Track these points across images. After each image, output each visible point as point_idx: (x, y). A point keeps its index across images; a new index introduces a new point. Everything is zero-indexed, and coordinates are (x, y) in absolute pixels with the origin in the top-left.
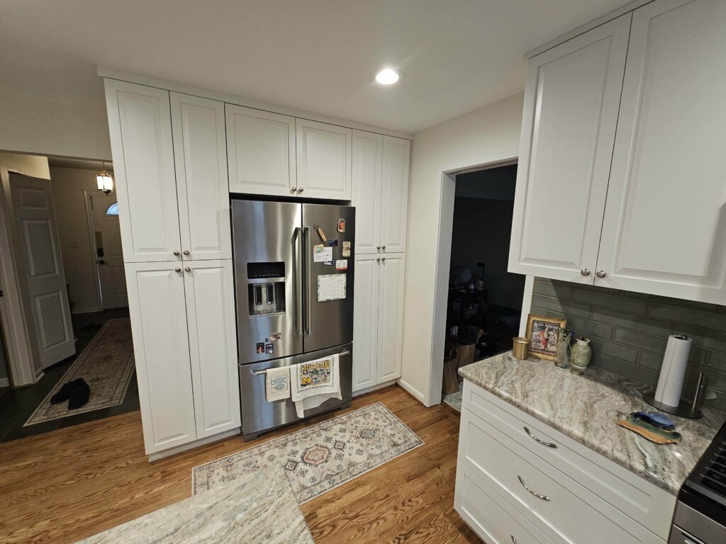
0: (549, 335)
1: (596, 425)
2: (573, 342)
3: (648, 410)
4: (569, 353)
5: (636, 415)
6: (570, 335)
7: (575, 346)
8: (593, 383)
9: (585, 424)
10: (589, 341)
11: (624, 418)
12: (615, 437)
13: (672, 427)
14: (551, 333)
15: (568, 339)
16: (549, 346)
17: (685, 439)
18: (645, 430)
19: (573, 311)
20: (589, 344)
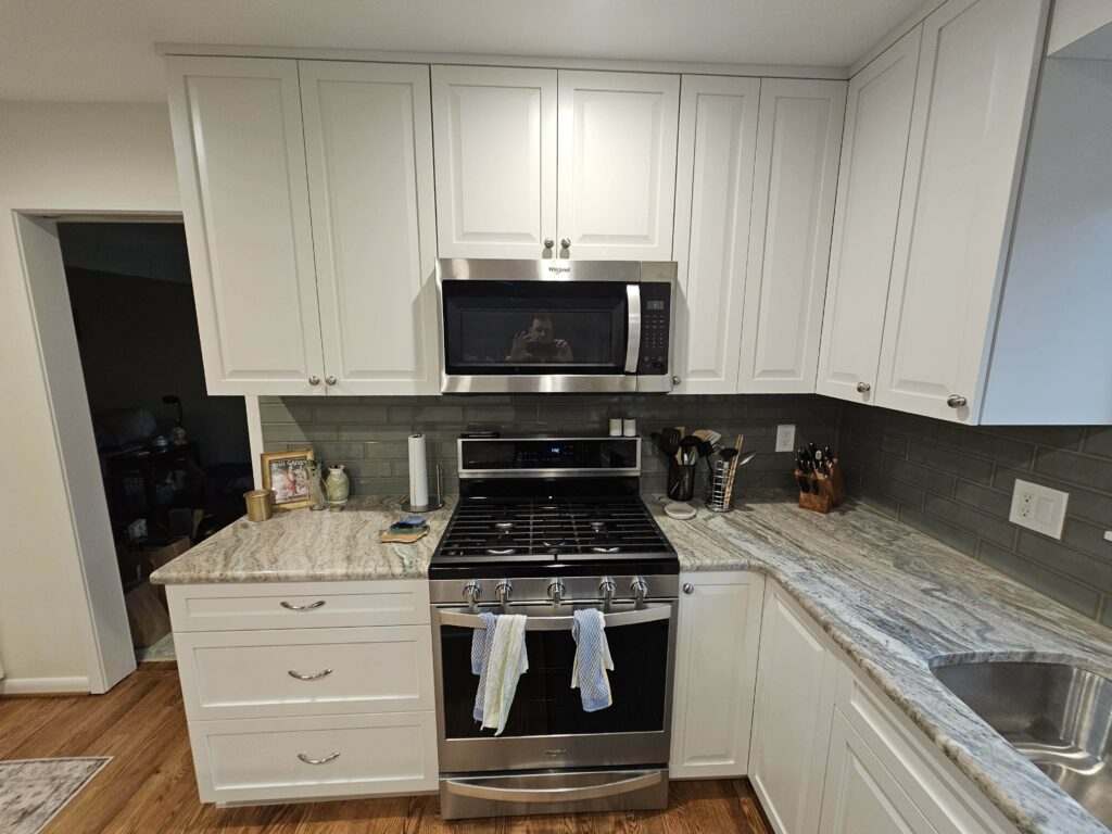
0: (295, 475)
1: (358, 554)
2: (325, 474)
3: (405, 517)
4: (324, 490)
5: (394, 527)
6: (319, 465)
7: (329, 478)
8: (355, 513)
9: (349, 559)
10: (343, 467)
11: (385, 534)
12: (377, 556)
13: (424, 522)
14: (296, 472)
15: (319, 472)
16: (298, 490)
17: (432, 528)
18: (404, 536)
19: (319, 435)
20: (344, 470)
